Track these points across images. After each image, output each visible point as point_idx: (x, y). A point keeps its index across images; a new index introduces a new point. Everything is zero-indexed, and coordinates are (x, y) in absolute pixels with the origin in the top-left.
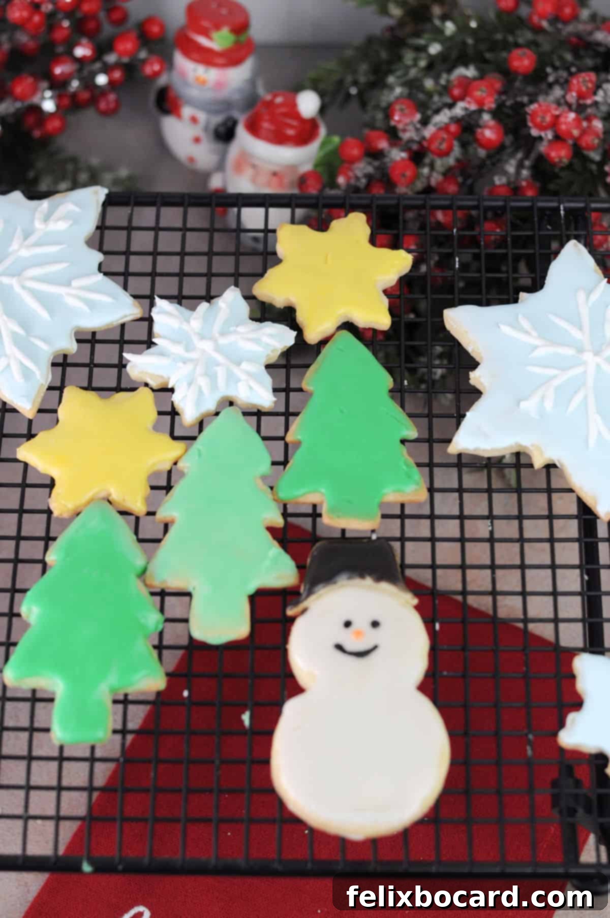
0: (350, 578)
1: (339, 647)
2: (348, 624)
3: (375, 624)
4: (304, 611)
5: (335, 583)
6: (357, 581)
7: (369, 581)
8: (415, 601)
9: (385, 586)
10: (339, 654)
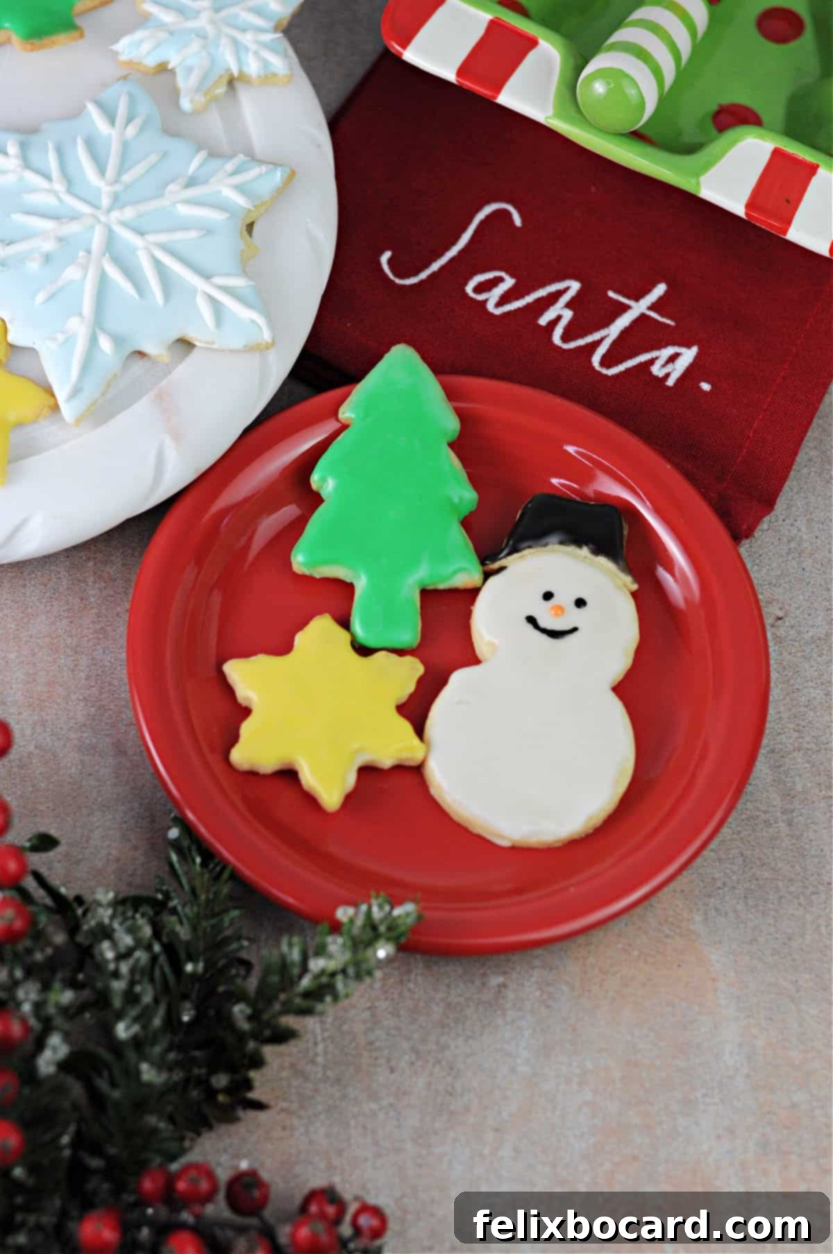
0: (562, 543)
1: (531, 620)
2: (548, 596)
3: (580, 603)
4: (502, 569)
5: (546, 545)
6: (572, 549)
8: (635, 586)
9: (602, 561)
10: (530, 627)
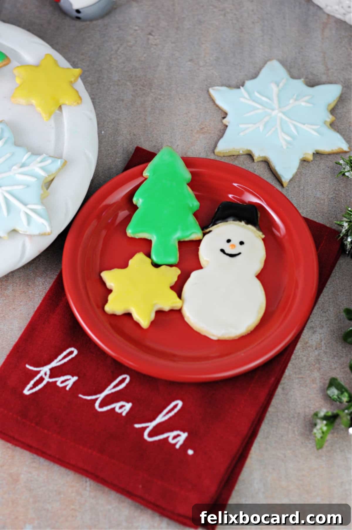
0: (234, 220)
1: (222, 251)
2: (229, 241)
3: (242, 243)
4: (210, 231)
5: (227, 221)
6: (238, 223)
7: (243, 223)
8: (263, 236)
9: (250, 227)
10: (222, 254)
